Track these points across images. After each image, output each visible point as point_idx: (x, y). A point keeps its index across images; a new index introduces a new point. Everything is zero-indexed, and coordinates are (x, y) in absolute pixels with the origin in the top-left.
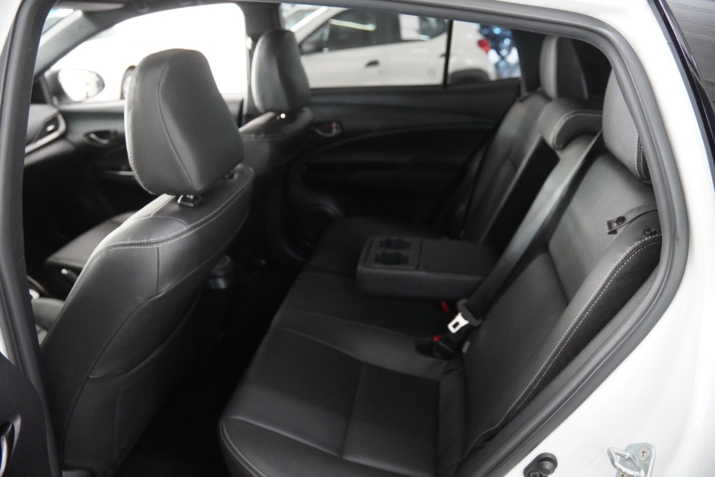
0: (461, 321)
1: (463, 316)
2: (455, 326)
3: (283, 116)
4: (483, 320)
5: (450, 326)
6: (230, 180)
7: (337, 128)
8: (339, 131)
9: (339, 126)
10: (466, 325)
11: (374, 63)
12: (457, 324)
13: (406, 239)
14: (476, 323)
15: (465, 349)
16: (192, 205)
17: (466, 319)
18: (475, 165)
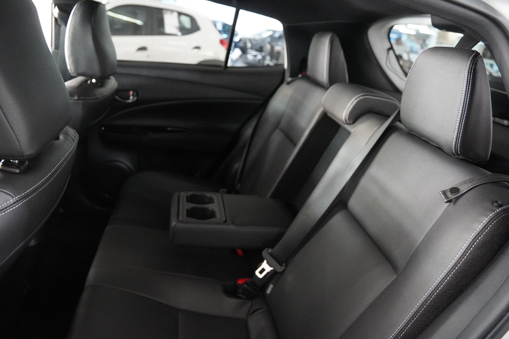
0: (266, 267)
1: (268, 263)
2: (261, 272)
3: (94, 81)
4: (286, 266)
5: (257, 273)
6: (56, 142)
7: (133, 95)
8: (135, 98)
9: (135, 94)
10: (271, 271)
11: (143, 49)
12: (263, 270)
13: (208, 195)
14: (280, 269)
15: (269, 291)
16: (18, 171)
17: (271, 266)
18: (249, 131)
